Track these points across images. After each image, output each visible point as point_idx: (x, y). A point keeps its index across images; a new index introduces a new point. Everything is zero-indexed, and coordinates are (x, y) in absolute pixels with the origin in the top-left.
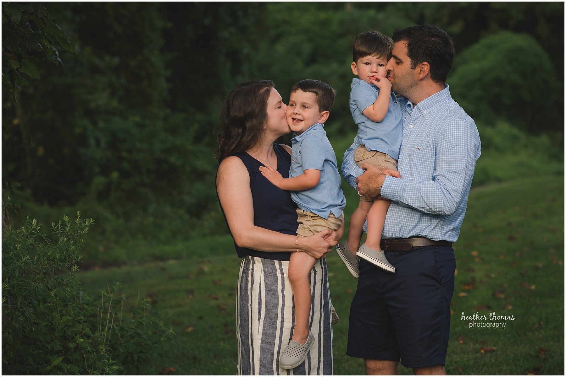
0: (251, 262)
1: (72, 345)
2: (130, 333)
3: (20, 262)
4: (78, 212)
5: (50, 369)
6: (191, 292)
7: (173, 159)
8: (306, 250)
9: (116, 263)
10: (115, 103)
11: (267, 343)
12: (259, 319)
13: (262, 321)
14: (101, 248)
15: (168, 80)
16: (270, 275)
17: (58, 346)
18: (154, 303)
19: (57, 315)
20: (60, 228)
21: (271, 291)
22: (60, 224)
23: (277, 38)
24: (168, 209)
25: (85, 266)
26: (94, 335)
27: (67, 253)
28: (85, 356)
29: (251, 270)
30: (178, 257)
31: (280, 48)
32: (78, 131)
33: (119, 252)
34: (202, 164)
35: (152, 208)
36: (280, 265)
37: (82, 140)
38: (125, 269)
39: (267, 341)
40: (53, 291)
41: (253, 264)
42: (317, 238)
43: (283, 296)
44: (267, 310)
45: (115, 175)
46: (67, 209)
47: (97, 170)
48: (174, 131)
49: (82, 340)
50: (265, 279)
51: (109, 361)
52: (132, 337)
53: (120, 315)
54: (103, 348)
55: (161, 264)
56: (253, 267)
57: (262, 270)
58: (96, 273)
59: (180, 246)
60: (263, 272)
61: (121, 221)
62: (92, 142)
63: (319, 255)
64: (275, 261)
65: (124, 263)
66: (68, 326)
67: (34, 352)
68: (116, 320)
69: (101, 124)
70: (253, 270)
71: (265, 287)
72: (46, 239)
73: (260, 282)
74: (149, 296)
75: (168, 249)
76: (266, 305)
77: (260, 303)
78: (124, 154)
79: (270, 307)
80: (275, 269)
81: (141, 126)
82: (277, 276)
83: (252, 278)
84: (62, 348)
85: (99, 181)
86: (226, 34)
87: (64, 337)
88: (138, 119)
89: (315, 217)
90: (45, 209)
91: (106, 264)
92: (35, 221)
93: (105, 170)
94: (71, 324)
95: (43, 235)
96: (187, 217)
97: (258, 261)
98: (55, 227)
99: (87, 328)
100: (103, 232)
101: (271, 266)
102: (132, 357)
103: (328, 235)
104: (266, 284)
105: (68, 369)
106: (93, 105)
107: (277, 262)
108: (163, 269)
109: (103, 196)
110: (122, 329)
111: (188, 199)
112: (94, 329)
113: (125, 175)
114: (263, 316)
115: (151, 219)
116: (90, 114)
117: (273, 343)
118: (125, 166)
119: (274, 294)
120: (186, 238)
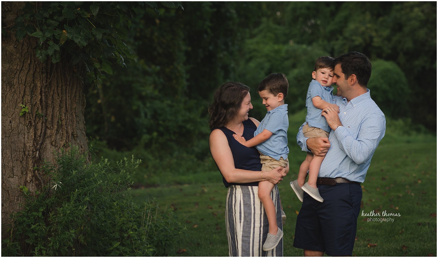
0: (234, 189)
1: (126, 235)
2: (161, 228)
3: (97, 184)
4: (133, 156)
5: (112, 249)
6: (197, 204)
7: (189, 126)
8: (268, 179)
9: (154, 185)
10: (156, 93)
11: (246, 237)
12: (240, 222)
13: (242, 224)
14: (146, 176)
15: (187, 80)
16: (246, 195)
17: (117, 235)
18: (175, 210)
19: (117, 217)
20: (121, 164)
21: (247, 205)
22: (121, 162)
23: (250, 60)
24: (185, 155)
25: (135, 187)
26: (139, 229)
27: (125, 180)
28: (133, 242)
29: (234, 194)
30: (190, 183)
31: (252, 65)
32: (135, 108)
33: (156, 179)
34: (205, 129)
35: (176, 154)
36: (252, 189)
37: (137, 113)
38: (159, 189)
39: (246, 235)
40: (115, 202)
41: (235, 190)
42: (275, 171)
43: (254, 208)
44: (245, 217)
45: (155, 134)
46: (127, 153)
47: (145, 131)
48: (189, 110)
49: (132, 232)
50: (243, 198)
51: (147, 245)
52: (162, 231)
53: (155, 217)
54: (144, 238)
55: (180, 187)
56: (235, 191)
57: (242, 193)
58: (142, 191)
59: (191, 177)
60: (242, 194)
61: (158, 161)
62: (143, 115)
63: (276, 182)
64: (249, 186)
65: (158, 185)
66: (124, 224)
67: (103, 239)
68: (153, 220)
69: (148, 105)
70: (235, 193)
71: (243, 203)
72: (113, 171)
73: (240, 200)
74: (173, 205)
75: (184, 178)
76: (244, 214)
77: (240, 213)
78: (161, 122)
79: (246, 215)
80: (249, 191)
81: (171, 106)
82: (250, 196)
83: (235, 198)
84: (120, 237)
85: (146, 137)
86: (221, 55)
87: (122, 231)
88: (169, 102)
89: (272, 160)
90: (114, 152)
91: (148, 186)
92: (106, 160)
93: (150, 131)
94: (126, 223)
95: (111, 168)
96: (195, 160)
97: (239, 188)
98: (118, 164)
99: (135, 225)
100: (147, 167)
101: (247, 190)
102: (161, 243)
103: (280, 170)
104: (244, 201)
105: (123, 250)
106: (144, 94)
107: (250, 187)
108: (181, 190)
109: (148, 146)
110: (156, 226)
111: (196, 149)
112: (139, 225)
113: (161, 134)
114: (242, 220)
115: (175, 160)
116: (142, 98)
117: (249, 236)
118: (161, 129)
119: (249, 207)
120: (195, 172)
